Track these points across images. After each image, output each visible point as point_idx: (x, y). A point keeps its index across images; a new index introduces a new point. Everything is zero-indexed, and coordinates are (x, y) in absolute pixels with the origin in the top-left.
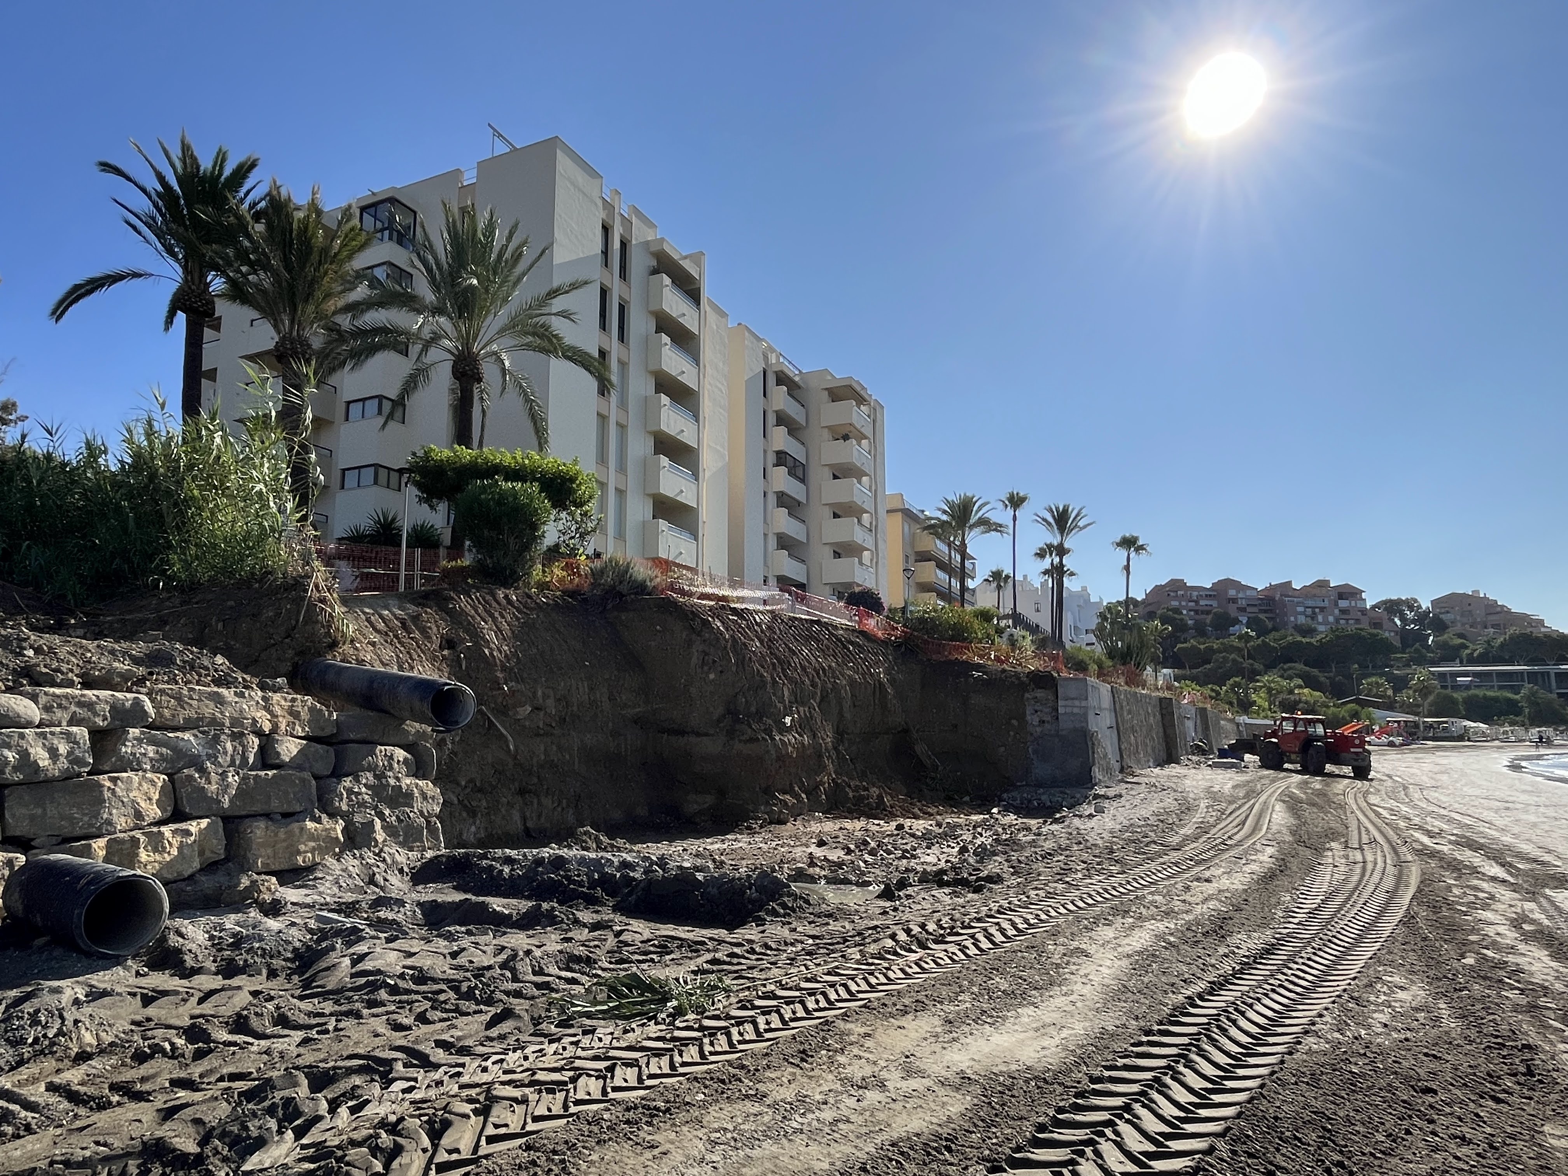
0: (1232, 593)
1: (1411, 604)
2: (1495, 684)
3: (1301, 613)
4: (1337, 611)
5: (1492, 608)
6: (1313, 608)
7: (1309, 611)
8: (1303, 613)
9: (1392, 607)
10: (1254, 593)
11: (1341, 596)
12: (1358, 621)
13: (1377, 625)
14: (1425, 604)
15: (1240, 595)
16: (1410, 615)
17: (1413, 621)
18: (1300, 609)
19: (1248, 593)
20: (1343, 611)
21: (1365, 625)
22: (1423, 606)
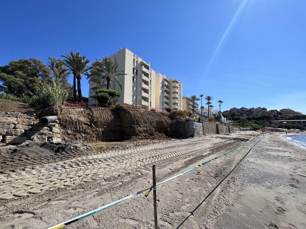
0: (244, 109)
1: (276, 111)
2: (291, 123)
6: (258, 111)
8: (256, 112)
9: (272, 111)
10: (247, 109)
11: (263, 110)
12: (266, 113)
13: (269, 114)
14: (279, 110)
17: (276, 113)
20: (263, 112)
22: (278, 111)
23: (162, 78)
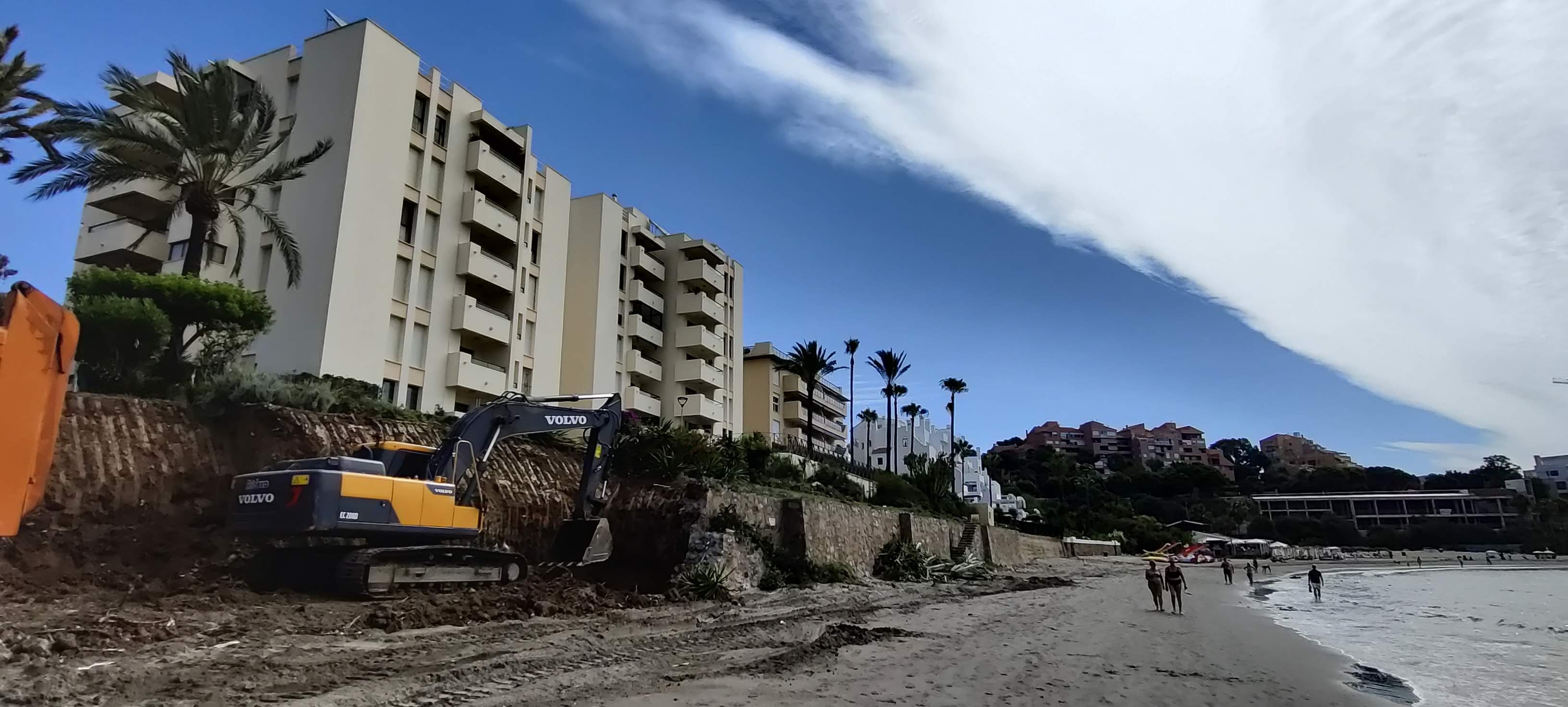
0: (1095, 434)
1: (1243, 443)
3: (1151, 451)
4: (1181, 450)
5: (1308, 447)
6: (1162, 447)
7: (1159, 451)
8: (1154, 451)
9: (1228, 446)
10: (1114, 434)
11: (1185, 436)
12: (1199, 458)
13: (1215, 461)
14: (1255, 443)
15: (1102, 436)
16: (1243, 453)
17: (1245, 458)
18: (1152, 448)
19: (1109, 434)
20: (1188, 450)
21: (1205, 461)
22: (1253, 446)
23: (619, 226)
